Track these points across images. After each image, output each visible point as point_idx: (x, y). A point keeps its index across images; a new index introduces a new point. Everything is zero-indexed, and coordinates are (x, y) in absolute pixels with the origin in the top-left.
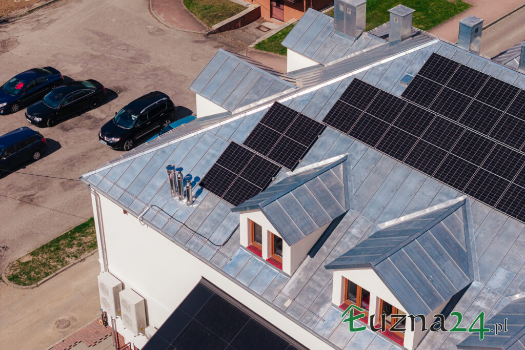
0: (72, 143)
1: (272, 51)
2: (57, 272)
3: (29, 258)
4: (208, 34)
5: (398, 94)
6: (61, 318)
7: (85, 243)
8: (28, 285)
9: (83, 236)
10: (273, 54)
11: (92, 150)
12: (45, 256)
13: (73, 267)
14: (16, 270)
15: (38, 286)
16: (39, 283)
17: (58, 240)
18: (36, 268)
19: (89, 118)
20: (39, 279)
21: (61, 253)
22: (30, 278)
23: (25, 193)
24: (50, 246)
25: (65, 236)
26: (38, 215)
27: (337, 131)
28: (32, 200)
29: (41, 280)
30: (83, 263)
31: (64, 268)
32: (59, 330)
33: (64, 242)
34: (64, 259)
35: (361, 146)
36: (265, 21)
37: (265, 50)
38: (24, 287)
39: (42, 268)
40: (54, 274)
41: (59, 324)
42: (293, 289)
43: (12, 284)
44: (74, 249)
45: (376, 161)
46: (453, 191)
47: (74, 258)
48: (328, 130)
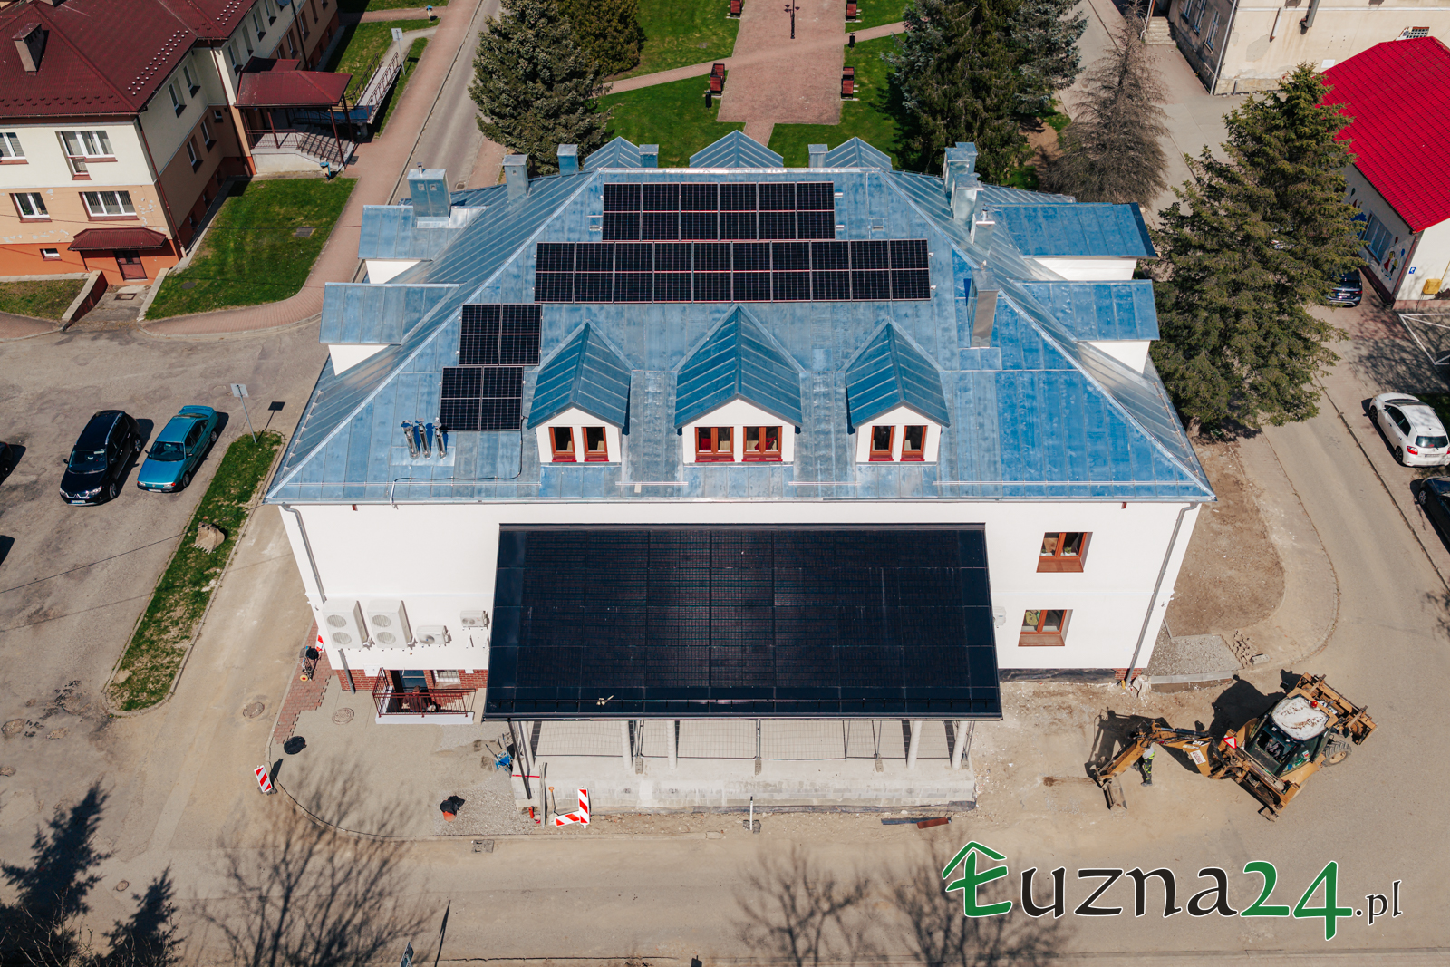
0: (24, 528)
1: (176, 314)
2: (182, 665)
3: (127, 673)
4: (65, 329)
5: (598, 239)
6: (244, 706)
7: (181, 618)
8: (158, 701)
9: (168, 613)
10: (179, 316)
11: (64, 521)
12: (145, 659)
13: (195, 649)
14: (122, 696)
15: (173, 694)
16: (171, 690)
17: (140, 634)
18: (148, 678)
19: (13, 488)
20: (166, 687)
21: (161, 644)
22: (152, 693)
23: (26, 613)
24: (139, 646)
25: (145, 625)
26: (75, 625)
27: (556, 305)
28: (46, 615)
29: (169, 686)
30: (202, 639)
31: (185, 657)
32: (257, 718)
33: (151, 632)
34: (173, 648)
35: (594, 307)
36: (118, 288)
37: (164, 316)
38: (157, 705)
39: (156, 674)
40: (180, 670)
41: (249, 712)
42: (632, 474)
43: (135, 712)
44: (174, 632)
45: (620, 314)
46: (720, 305)
47: (185, 641)
48: (546, 309)
